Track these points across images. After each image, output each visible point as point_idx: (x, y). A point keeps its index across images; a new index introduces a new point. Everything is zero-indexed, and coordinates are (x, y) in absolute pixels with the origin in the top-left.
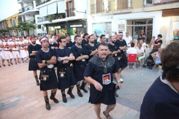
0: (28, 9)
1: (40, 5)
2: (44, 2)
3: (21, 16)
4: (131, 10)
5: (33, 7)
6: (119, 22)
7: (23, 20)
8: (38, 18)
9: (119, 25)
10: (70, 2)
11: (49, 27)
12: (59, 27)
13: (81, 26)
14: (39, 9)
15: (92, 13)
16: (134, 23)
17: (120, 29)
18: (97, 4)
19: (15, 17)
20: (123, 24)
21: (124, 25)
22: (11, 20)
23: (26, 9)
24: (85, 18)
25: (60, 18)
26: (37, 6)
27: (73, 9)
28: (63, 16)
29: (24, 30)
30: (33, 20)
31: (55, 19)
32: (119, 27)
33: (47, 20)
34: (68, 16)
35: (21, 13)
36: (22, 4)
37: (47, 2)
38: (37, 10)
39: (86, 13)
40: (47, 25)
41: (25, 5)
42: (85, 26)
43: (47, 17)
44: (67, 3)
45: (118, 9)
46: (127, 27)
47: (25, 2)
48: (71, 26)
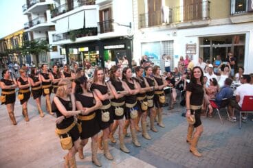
0: (39, 23)
1: (56, 16)
2: (64, 12)
3: (27, 33)
4: (209, 22)
5: (46, 20)
6: (188, 41)
7: (30, 39)
8: (53, 35)
9: (187, 45)
10: (105, 10)
11: (70, 49)
12: (86, 49)
13: (122, 46)
14: (55, 22)
15: (141, 26)
16: (211, 42)
17: (189, 52)
18: (149, 12)
19: (19, 35)
20: (193, 43)
21: (195, 45)
22: (12, 39)
23: (35, 22)
24: (130, 35)
25: (89, 35)
26: (52, 17)
27: (111, 21)
28: (93, 31)
29: (32, 52)
30: (45, 39)
31: (81, 36)
32: (187, 49)
33: (67, 39)
34: (102, 32)
35: (27, 28)
36: (29, 16)
37: (68, 11)
38: (53, 24)
39: (130, 27)
40: (66, 46)
41: (34, 17)
42: (129, 48)
43: (68, 33)
44: (101, 12)
45: (186, 20)
46: (200, 48)
47: (34, 13)
48: (106, 47)
